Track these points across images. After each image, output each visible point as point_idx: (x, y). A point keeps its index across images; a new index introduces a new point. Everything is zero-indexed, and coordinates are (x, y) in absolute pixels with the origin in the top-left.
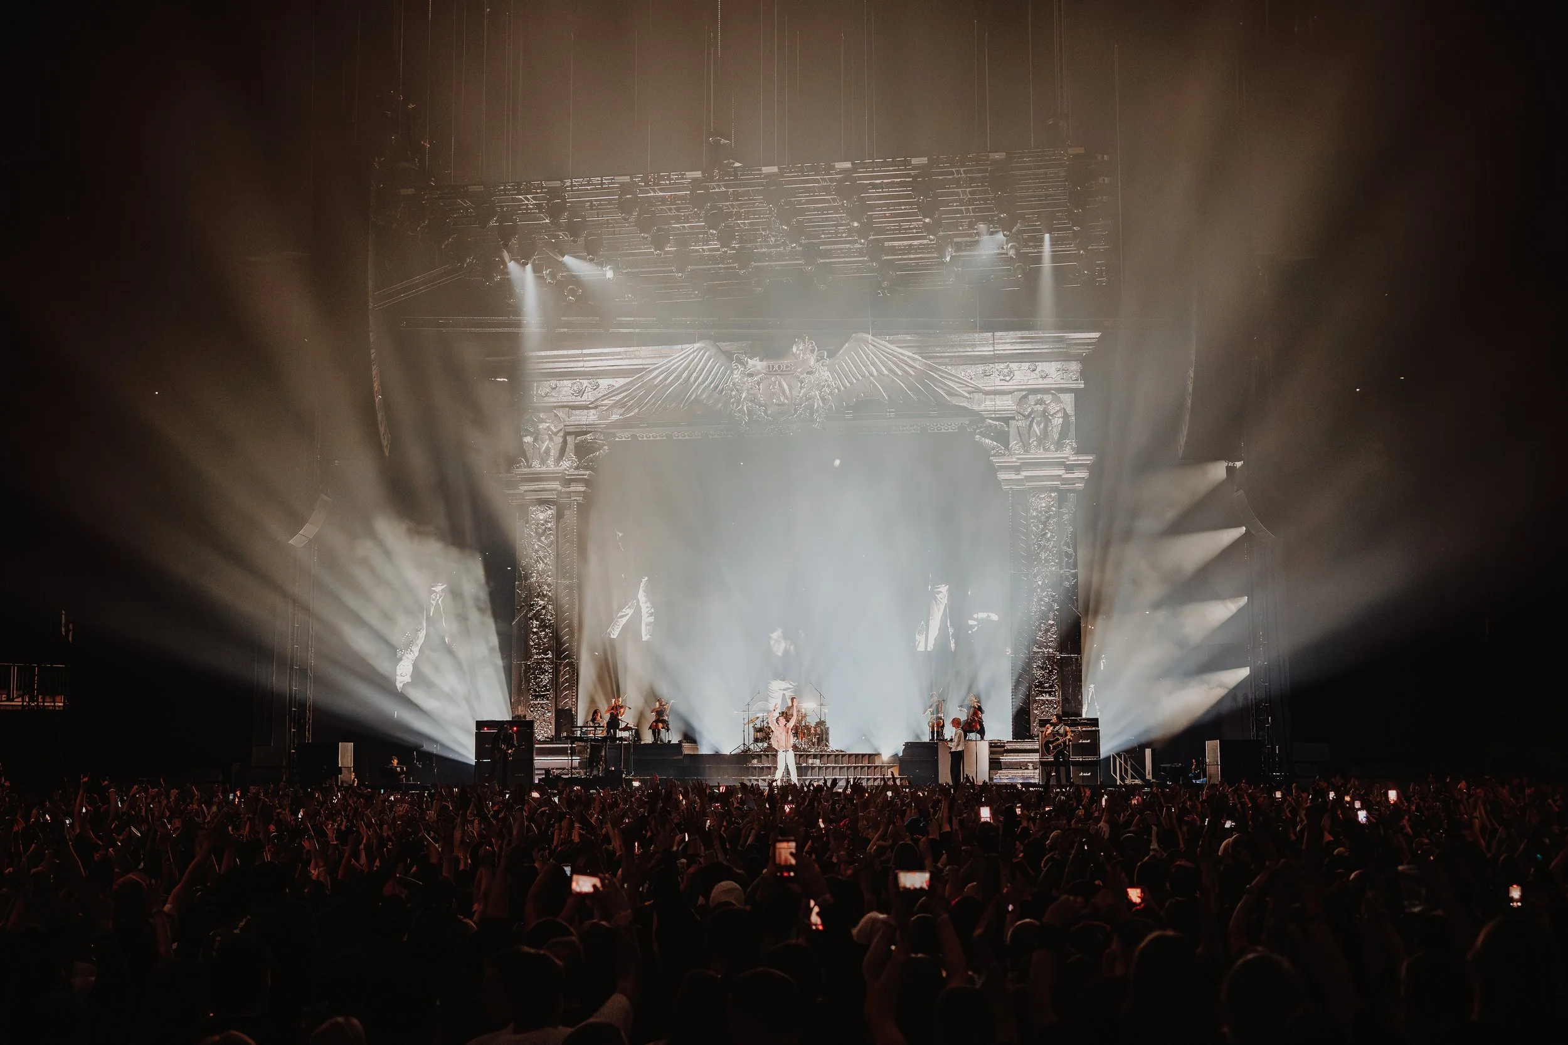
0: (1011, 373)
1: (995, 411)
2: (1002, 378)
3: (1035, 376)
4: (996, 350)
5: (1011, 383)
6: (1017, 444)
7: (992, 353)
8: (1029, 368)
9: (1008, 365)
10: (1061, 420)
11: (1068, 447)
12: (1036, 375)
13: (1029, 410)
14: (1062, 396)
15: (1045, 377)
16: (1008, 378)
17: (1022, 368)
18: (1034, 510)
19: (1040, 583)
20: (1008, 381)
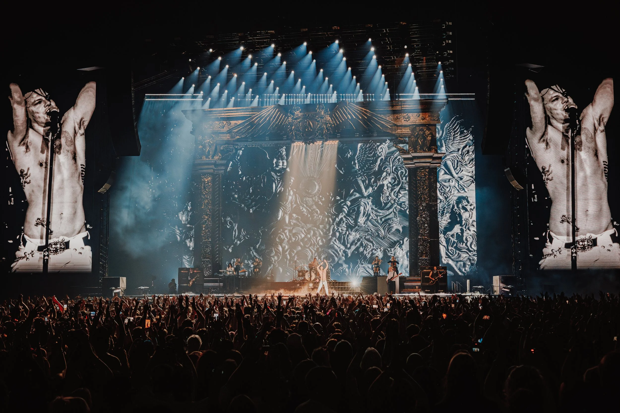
0: (409, 118)
1: (402, 134)
2: (405, 120)
3: (419, 119)
4: (403, 108)
5: (408, 122)
6: (411, 148)
7: (400, 109)
8: (417, 115)
9: (408, 114)
10: (430, 138)
11: (434, 149)
13: (417, 133)
14: (431, 127)
15: (424, 119)
16: (407, 120)
17: (414, 115)
18: (418, 177)
19: (421, 208)
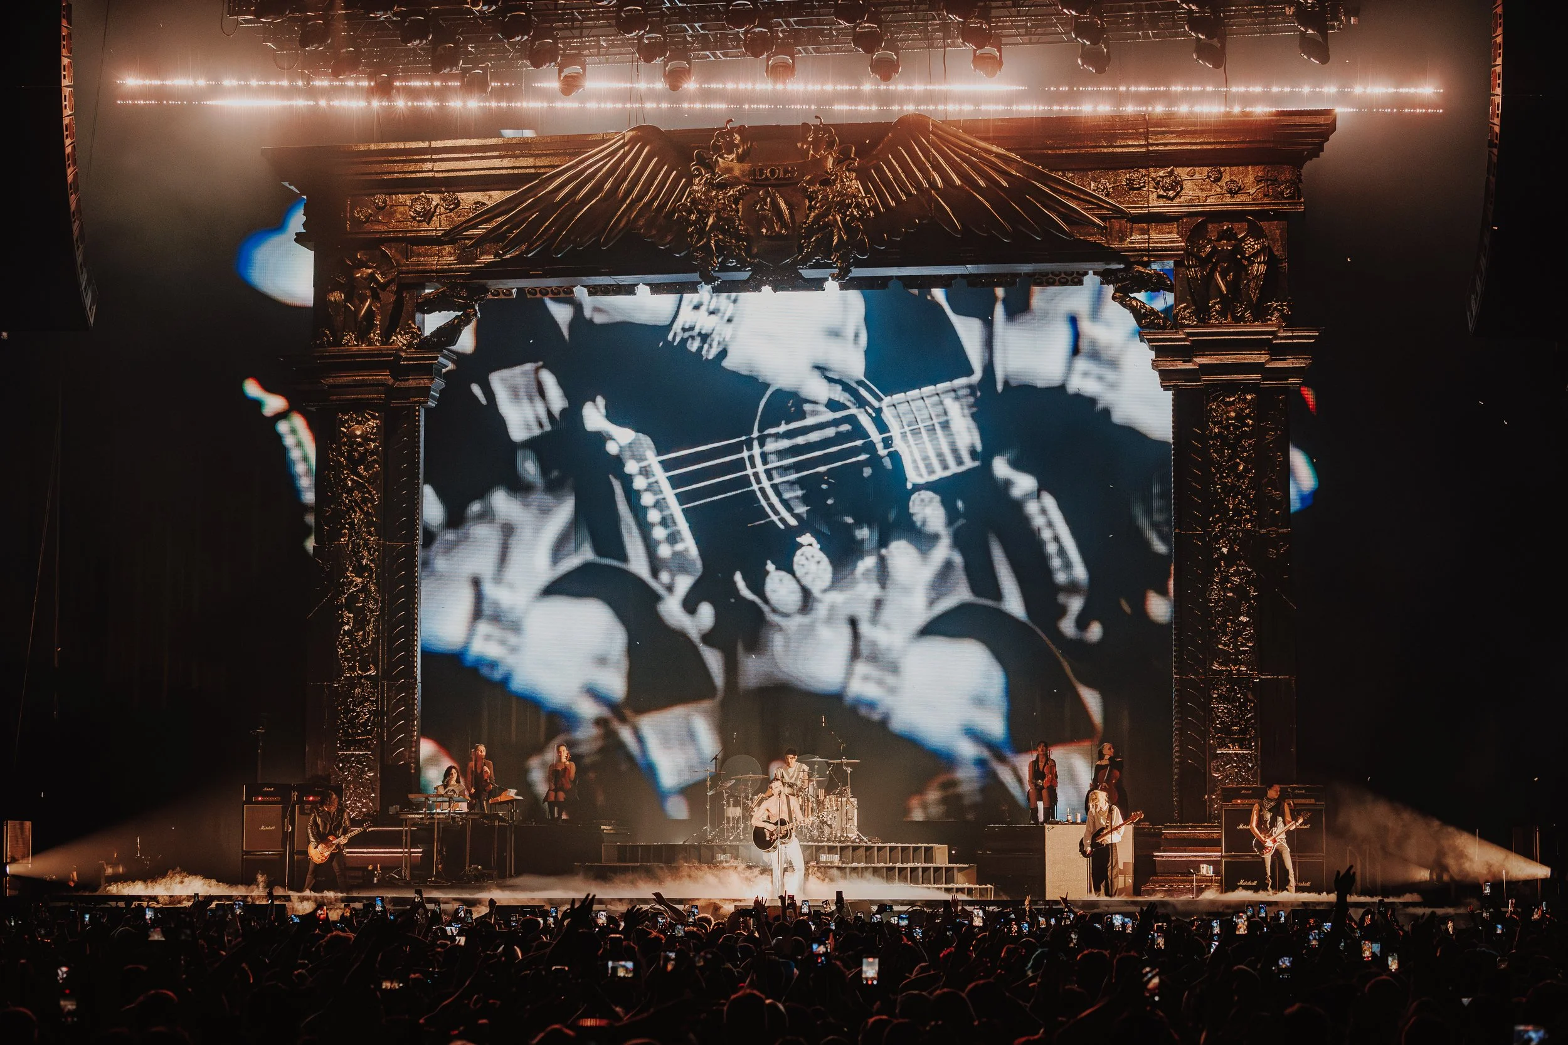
0: (1177, 185)
1: (1147, 250)
2: (1162, 193)
3: (1219, 190)
4: (1152, 145)
5: (1176, 202)
6: (1185, 308)
7: (1144, 150)
8: (1209, 177)
9: (1172, 171)
10: (1263, 268)
11: (1276, 314)
12: (1221, 187)
13: (1208, 249)
14: (1264, 225)
15: (1236, 193)
16: (1171, 194)
17: (1197, 176)
18: (1215, 424)
19: (1225, 550)
20: (1172, 199)
